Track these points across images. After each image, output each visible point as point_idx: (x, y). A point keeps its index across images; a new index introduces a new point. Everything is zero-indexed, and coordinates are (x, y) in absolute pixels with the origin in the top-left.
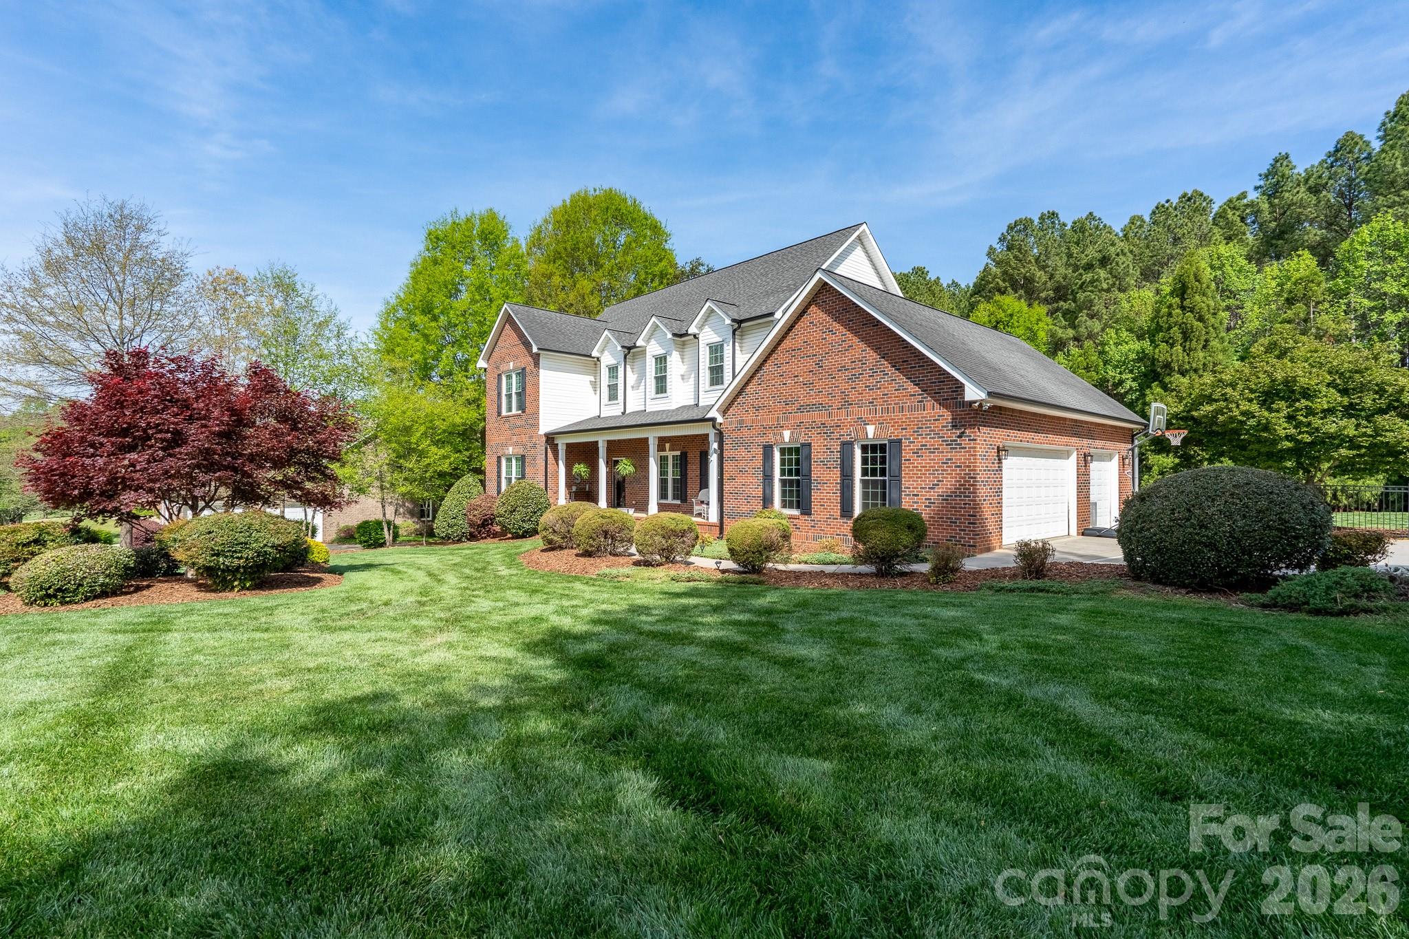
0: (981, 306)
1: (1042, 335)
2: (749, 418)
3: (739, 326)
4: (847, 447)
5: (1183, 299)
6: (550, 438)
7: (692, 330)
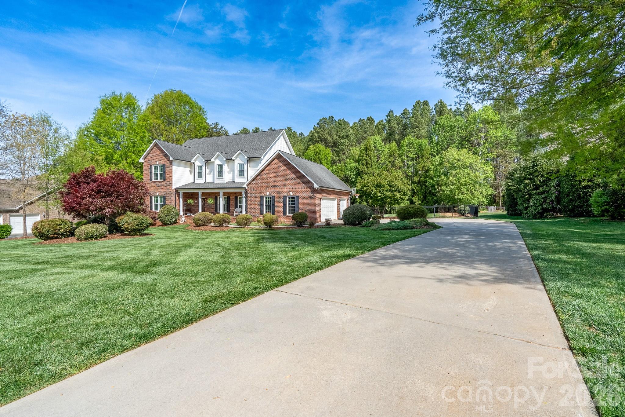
0: (311, 146)
1: (329, 158)
2: (256, 188)
3: (249, 159)
4: (285, 197)
5: (366, 152)
6: (177, 190)
7: (233, 158)
